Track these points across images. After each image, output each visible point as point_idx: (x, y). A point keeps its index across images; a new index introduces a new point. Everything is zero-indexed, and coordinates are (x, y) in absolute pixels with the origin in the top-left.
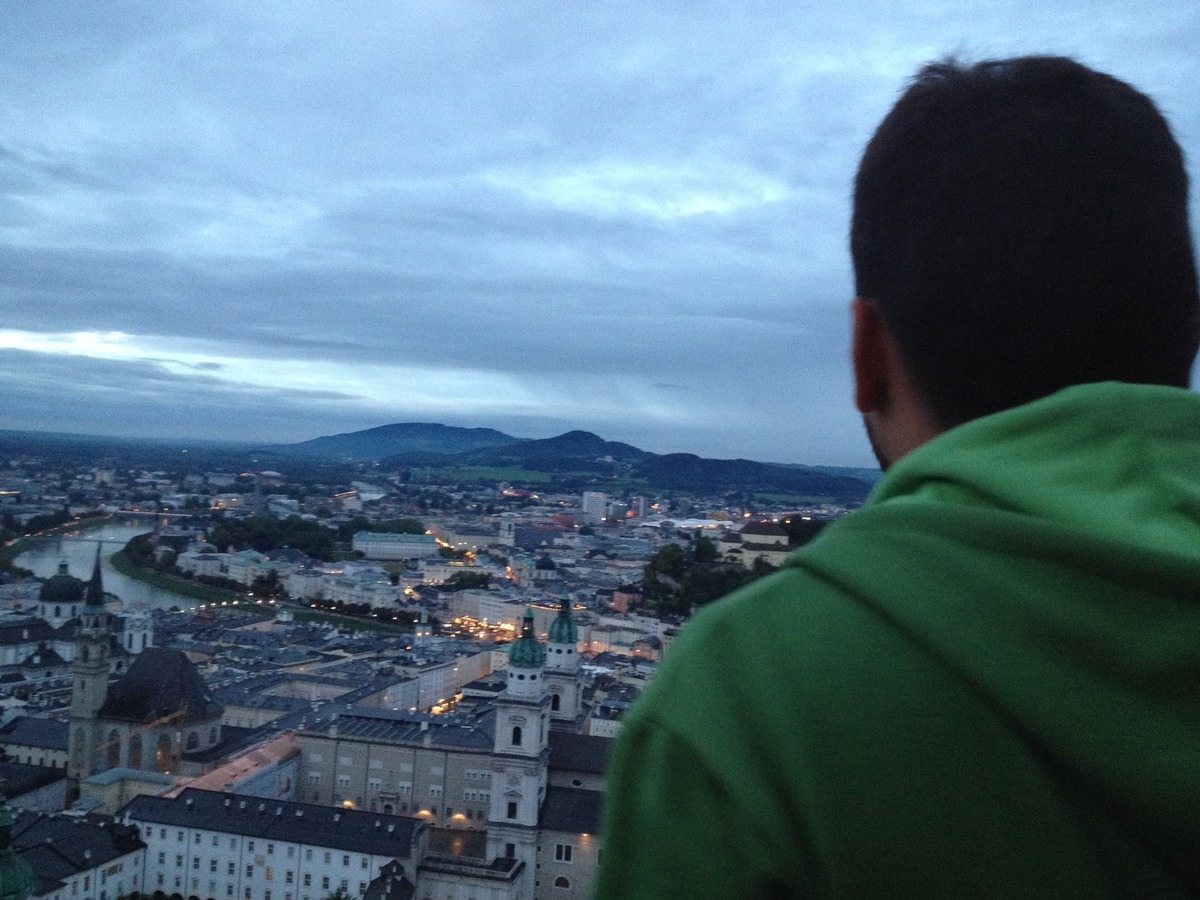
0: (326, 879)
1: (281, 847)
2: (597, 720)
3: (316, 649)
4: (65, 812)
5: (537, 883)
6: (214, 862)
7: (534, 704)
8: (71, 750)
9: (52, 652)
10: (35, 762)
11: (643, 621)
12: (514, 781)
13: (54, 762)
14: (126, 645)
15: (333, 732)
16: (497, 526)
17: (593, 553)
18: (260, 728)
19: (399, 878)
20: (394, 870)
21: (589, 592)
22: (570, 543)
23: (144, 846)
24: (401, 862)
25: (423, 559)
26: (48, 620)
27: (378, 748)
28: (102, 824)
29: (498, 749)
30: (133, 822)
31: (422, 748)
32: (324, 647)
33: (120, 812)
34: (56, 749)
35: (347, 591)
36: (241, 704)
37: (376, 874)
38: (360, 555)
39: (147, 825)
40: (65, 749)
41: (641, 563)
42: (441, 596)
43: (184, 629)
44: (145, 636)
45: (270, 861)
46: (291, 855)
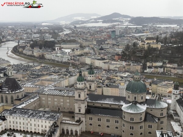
0: (42, 126)
1: (33, 120)
3: (48, 73)
5: (86, 125)
11: (121, 62)
16: (93, 39)
19: (56, 125)
22: (109, 42)
24: (56, 122)
29: (76, 99)
30: (4, 115)
35: (58, 58)
37: (52, 125)
42: (78, 58)
45: (31, 122)
46: (35, 121)
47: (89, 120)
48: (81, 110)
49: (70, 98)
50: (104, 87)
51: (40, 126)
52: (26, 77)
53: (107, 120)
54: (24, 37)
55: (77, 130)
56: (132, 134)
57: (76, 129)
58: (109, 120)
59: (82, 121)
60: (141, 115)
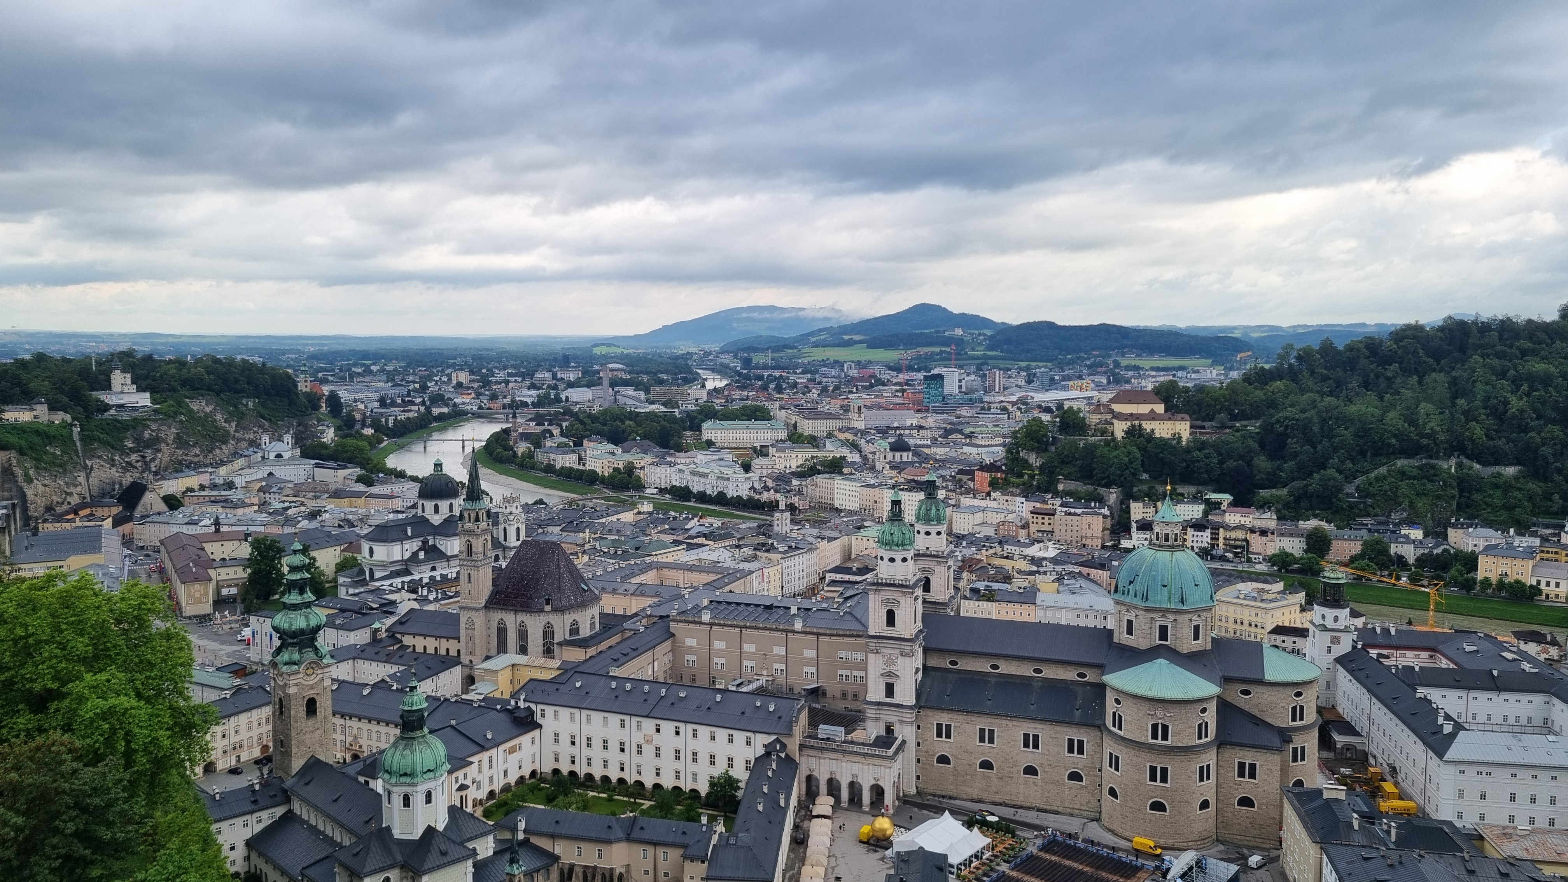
0: (712, 757)
1: (668, 727)
2: (967, 601)
3: (680, 538)
4: (464, 697)
5: (918, 761)
6: (605, 742)
7: (907, 587)
8: (462, 638)
9: (434, 546)
10: (431, 651)
11: (1007, 501)
12: (890, 662)
13: (448, 650)
14: (501, 539)
15: (706, 617)
16: (846, 409)
17: (947, 433)
18: (636, 615)
19: (783, 755)
20: (778, 747)
21: (946, 473)
22: (923, 423)
23: (540, 726)
24: (784, 740)
25: (772, 445)
26: (427, 517)
27: (749, 631)
28: (499, 707)
29: (872, 632)
30: (527, 704)
31: (794, 632)
32: (686, 536)
33: (515, 695)
34: (448, 638)
35: (701, 480)
36: (614, 591)
37: (761, 751)
38: (710, 444)
39: (541, 707)
40: (458, 639)
41: (1001, 440)
42: (795, 482)
43: (552, 522)
44: (518, 529)
45: (658, 739)
46: (677, 733)
47: (935, 738)
48: (897, 689)
49: (822, 638)
50: (965, 598)
51: (703, 758)
52: (584, 552)
53: (1026, 736)
54: (529, 400)
55: (879, 783)
56: (1158, 806)
57: (878, 780)
58: (1036, 737)
59: (904, 742)
60: (1204, 710)
